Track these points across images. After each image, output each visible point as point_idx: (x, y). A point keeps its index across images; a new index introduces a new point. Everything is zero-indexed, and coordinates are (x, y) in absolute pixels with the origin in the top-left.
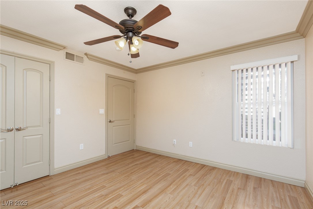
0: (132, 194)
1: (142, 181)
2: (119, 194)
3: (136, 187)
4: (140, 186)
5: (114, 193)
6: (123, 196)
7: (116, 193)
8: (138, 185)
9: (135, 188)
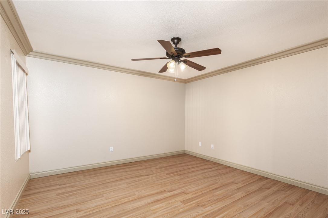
0: (171, 201)
1: (154, 215)
2: (184, 204)
3: (164, 209)
4: (159, 208)
5: (190, 206)
6: (180, 202)
7: (188, 206)
8: (160, 210)
9: (166, 208)
